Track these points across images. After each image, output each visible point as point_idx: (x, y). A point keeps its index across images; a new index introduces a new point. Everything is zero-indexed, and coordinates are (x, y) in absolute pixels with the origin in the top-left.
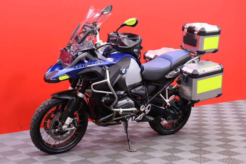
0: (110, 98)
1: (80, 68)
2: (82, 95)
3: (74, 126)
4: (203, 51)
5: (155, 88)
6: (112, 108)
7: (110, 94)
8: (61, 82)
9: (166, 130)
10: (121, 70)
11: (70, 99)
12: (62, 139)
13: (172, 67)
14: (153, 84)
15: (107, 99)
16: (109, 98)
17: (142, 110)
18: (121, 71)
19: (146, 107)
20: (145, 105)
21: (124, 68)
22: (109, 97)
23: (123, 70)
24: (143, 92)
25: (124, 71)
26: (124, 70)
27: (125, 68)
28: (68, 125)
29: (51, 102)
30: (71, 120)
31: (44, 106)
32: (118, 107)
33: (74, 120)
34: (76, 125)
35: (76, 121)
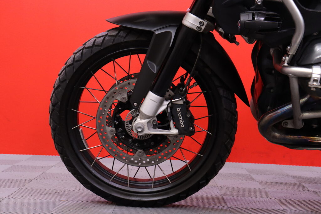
0: (265, 20)
2: (195, 21)
6: (286, 64)
11: (157, 33)
12: (142, 164)
16: (263, 19)
28: (148, 117)
29: (103, 38)
30: (161, 104)
31: (83, 49)
32: (313, 62)
33: (172, 106)
34: (182, 122)
35: (178, 109)
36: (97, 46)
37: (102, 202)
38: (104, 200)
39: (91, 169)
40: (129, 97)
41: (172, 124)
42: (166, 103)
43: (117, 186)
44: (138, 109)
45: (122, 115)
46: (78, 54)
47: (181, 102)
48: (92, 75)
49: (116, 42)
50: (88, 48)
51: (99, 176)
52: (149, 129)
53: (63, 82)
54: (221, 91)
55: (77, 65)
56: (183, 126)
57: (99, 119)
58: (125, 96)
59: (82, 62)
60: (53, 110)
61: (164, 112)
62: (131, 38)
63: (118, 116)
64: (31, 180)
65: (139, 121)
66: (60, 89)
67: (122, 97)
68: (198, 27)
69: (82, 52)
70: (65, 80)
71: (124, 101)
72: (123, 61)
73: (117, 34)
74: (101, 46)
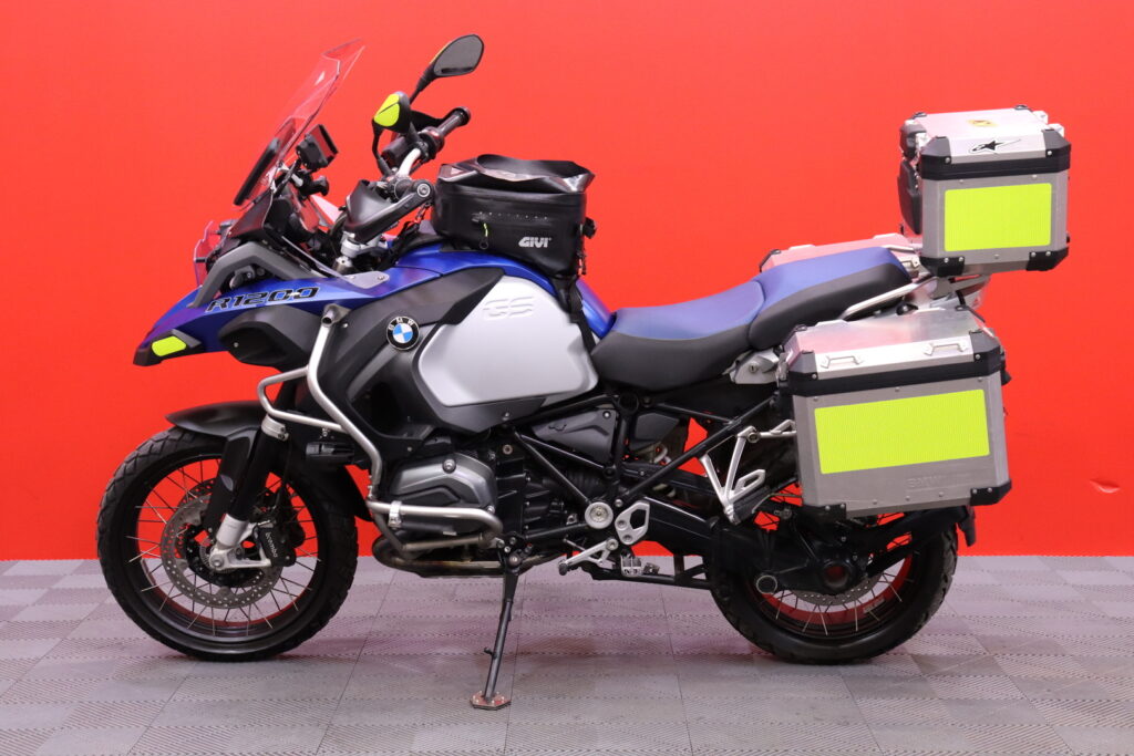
0: (335, 452)
1: (227, 309)
2: (276, 427)
3: (267, 557)
4: (946, 260)
5: (675, 424)
6: (370, 495)
7: (332, 432)
8: (163, 362)
9: (797, 641)
10: (390, 327)
11: (231, 439)
13: (751, 332)
14: (662, 405)
15: (320, 450)
16: (333, 450)
17: (598, 523)
18: (390, 333)
19: (617, 511)
20: (612, 504)
21: (405, 321)
22: (327, 446)
23: (400, 331)
24: (603, 441)
25: (405, 335)
26: (406, 328)
27: (411, 322)
28: (228, 547)
29: (161, 443)
30: (244, 529)
31: (136, 458)
32: (399, 493)
33: (260, 531)
34: (274, 550)
35: (268, 535)
36: (155, 454)
37: (181, 657)
38: (179, 653)
39: (160, 615)
40: (202, 518)
41: (261, 553)
42: (251, 526)
43: (198, 635)
44: (213, 536)
45: (197, 538)
46: (130, 464)
47: (271, 526)
48: (150, 491)
49: (179, 449)
50: (143, 456)
51: (172, 623)
52: (230, 562)
53: (112, 501)
54: (326, 506)
55: (129, 480)
56: (275, 556)
57: (165, 549)
58: (198, 517)
59: (135, 476)
60: (101, 539)
61: (250, 538)
62: (198, 444)
63: (192, 541)
64: (81, 621)
65: (216, 552)
66: (108, 512)
67: (194, 519)
68: (279, 435)
69: (135, 462)
70: (113, 500)
71: (196, 524)
72: (192, 469)
73: (180, 438)
74: (159, 454)
